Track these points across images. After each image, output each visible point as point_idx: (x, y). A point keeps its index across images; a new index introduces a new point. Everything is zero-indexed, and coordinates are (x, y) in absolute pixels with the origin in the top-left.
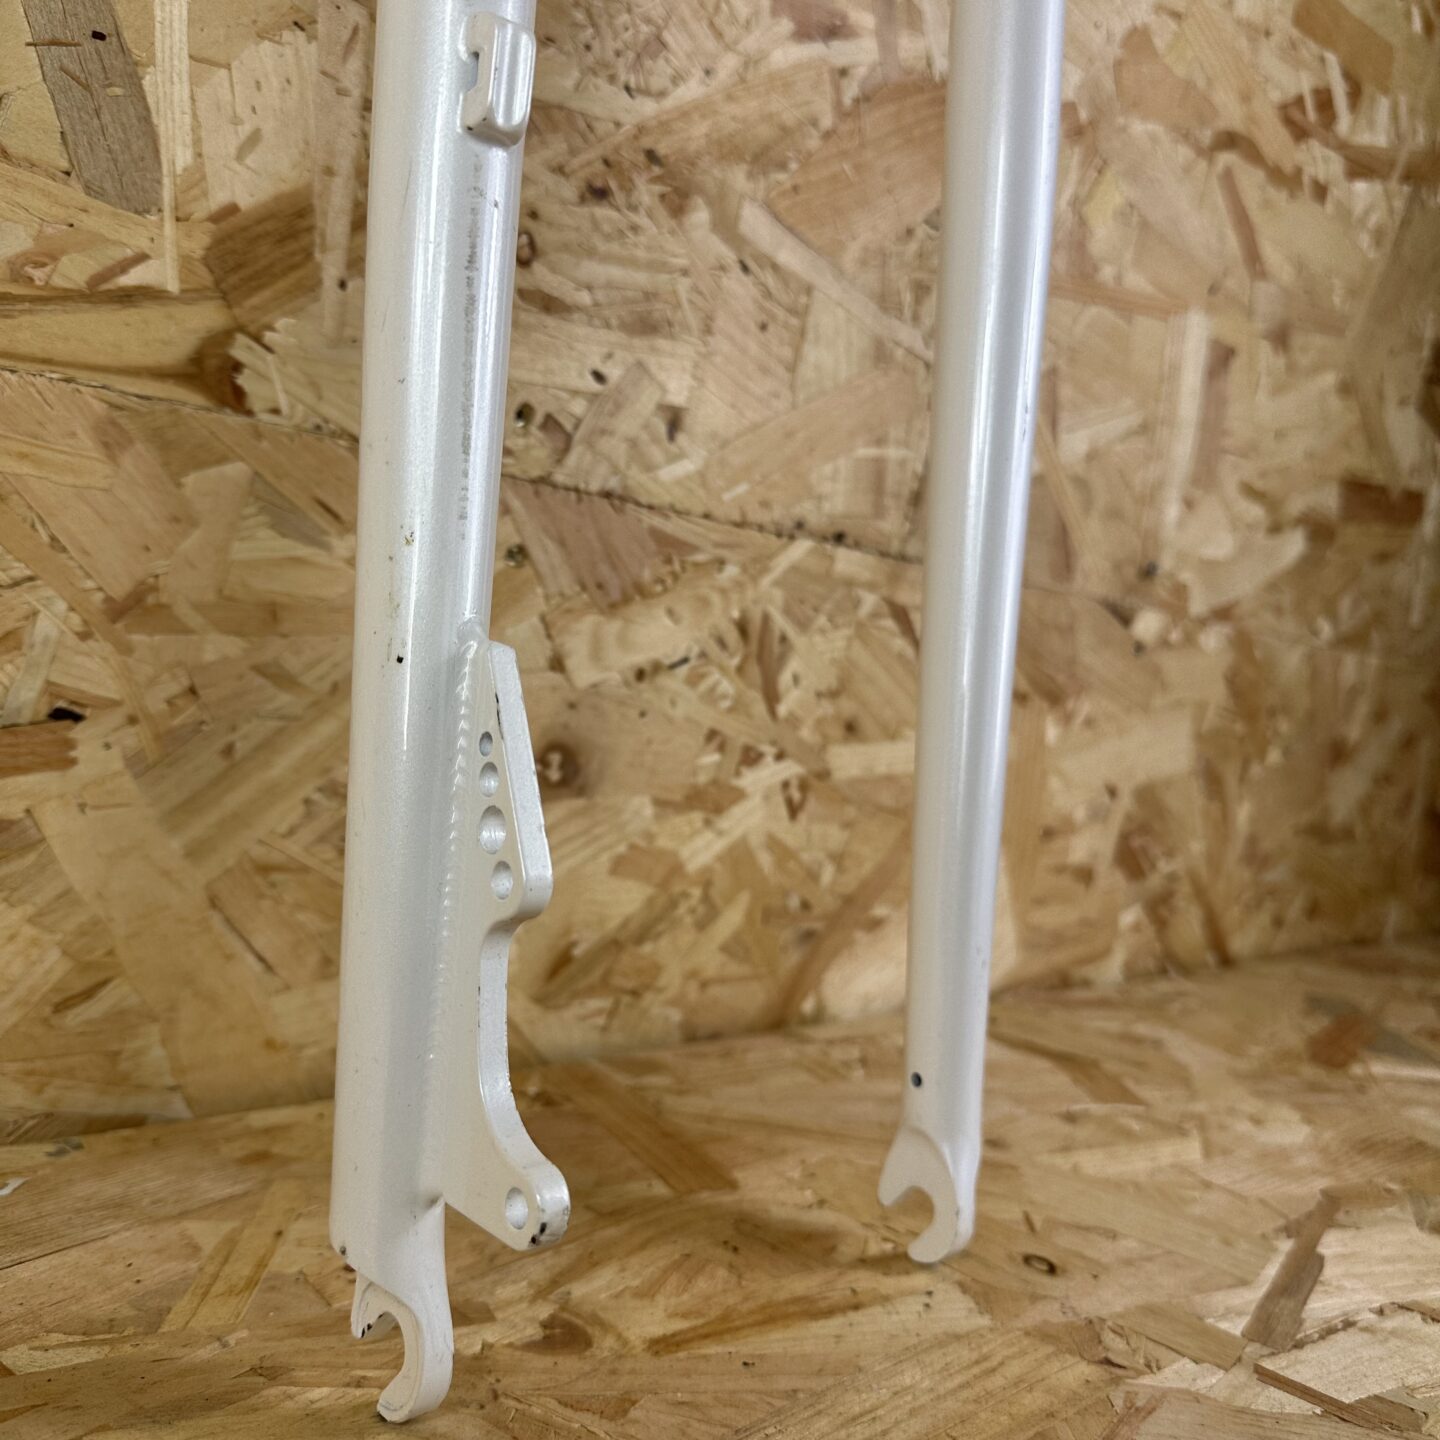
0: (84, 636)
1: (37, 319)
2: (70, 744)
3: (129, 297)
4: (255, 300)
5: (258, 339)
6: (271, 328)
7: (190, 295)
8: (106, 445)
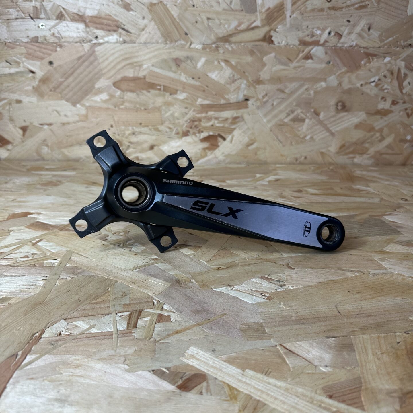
0: (249, 86)
1: (238, 36)
2: (247, 104)
3: (253, 29)
4: (274, 24)
6: (277, 28)
8: (251, 54)
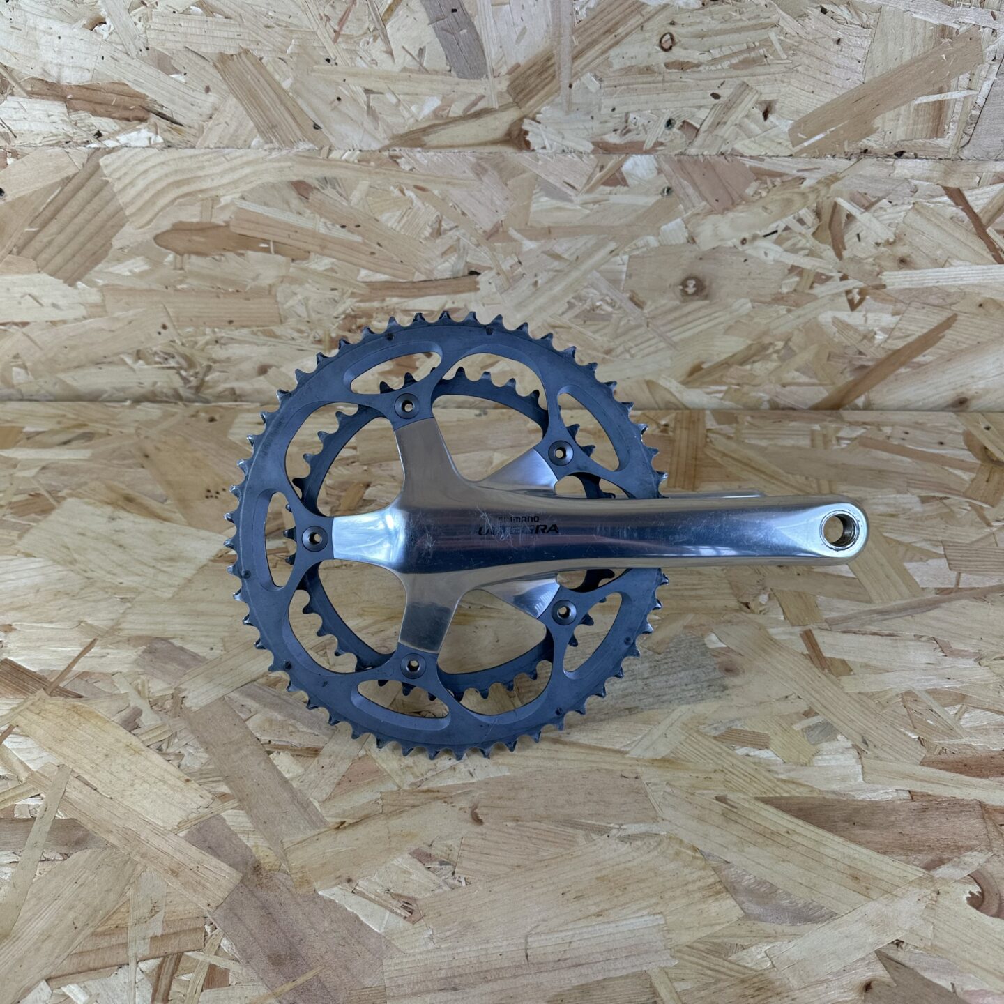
0: (478, 245)
1: (446, 131)
2: (477, 283)
3: (478, 115)
4: (531, 102)
5: (534, 119)
6: (539, 113)
7: (504, 108)
8: (478, 174)
